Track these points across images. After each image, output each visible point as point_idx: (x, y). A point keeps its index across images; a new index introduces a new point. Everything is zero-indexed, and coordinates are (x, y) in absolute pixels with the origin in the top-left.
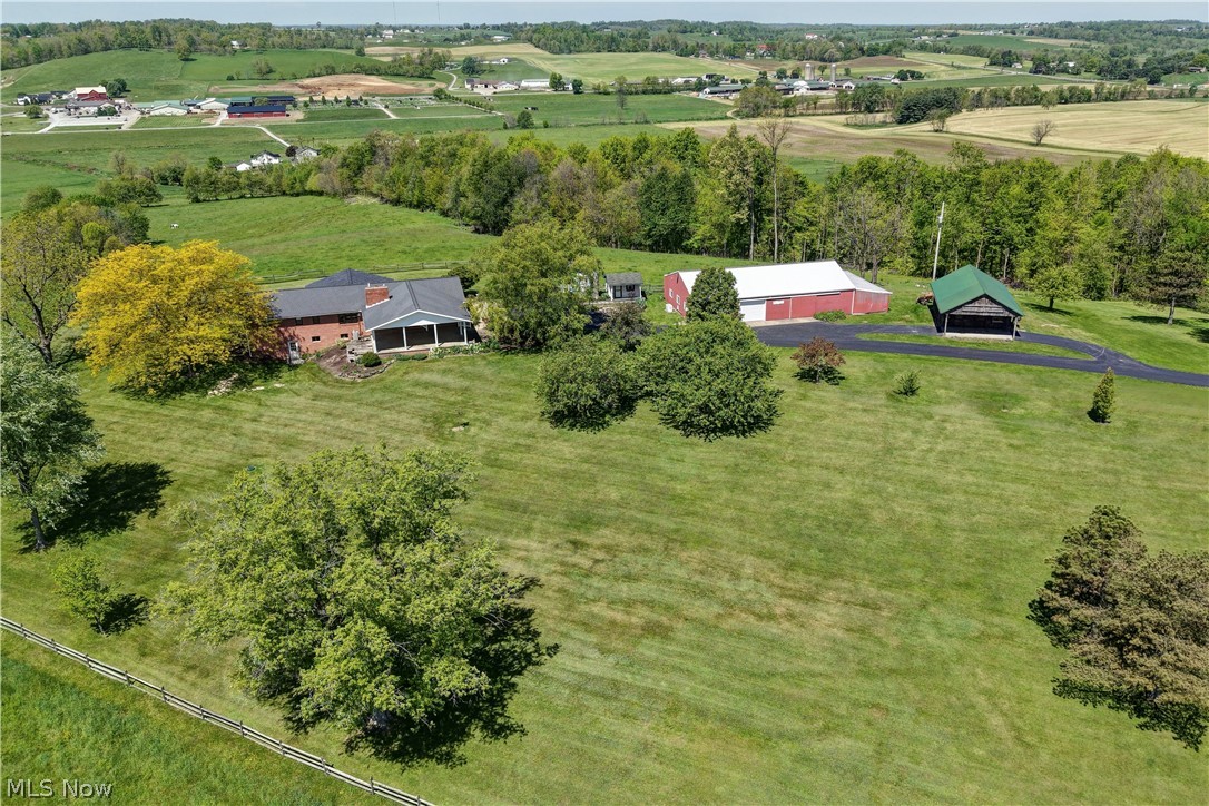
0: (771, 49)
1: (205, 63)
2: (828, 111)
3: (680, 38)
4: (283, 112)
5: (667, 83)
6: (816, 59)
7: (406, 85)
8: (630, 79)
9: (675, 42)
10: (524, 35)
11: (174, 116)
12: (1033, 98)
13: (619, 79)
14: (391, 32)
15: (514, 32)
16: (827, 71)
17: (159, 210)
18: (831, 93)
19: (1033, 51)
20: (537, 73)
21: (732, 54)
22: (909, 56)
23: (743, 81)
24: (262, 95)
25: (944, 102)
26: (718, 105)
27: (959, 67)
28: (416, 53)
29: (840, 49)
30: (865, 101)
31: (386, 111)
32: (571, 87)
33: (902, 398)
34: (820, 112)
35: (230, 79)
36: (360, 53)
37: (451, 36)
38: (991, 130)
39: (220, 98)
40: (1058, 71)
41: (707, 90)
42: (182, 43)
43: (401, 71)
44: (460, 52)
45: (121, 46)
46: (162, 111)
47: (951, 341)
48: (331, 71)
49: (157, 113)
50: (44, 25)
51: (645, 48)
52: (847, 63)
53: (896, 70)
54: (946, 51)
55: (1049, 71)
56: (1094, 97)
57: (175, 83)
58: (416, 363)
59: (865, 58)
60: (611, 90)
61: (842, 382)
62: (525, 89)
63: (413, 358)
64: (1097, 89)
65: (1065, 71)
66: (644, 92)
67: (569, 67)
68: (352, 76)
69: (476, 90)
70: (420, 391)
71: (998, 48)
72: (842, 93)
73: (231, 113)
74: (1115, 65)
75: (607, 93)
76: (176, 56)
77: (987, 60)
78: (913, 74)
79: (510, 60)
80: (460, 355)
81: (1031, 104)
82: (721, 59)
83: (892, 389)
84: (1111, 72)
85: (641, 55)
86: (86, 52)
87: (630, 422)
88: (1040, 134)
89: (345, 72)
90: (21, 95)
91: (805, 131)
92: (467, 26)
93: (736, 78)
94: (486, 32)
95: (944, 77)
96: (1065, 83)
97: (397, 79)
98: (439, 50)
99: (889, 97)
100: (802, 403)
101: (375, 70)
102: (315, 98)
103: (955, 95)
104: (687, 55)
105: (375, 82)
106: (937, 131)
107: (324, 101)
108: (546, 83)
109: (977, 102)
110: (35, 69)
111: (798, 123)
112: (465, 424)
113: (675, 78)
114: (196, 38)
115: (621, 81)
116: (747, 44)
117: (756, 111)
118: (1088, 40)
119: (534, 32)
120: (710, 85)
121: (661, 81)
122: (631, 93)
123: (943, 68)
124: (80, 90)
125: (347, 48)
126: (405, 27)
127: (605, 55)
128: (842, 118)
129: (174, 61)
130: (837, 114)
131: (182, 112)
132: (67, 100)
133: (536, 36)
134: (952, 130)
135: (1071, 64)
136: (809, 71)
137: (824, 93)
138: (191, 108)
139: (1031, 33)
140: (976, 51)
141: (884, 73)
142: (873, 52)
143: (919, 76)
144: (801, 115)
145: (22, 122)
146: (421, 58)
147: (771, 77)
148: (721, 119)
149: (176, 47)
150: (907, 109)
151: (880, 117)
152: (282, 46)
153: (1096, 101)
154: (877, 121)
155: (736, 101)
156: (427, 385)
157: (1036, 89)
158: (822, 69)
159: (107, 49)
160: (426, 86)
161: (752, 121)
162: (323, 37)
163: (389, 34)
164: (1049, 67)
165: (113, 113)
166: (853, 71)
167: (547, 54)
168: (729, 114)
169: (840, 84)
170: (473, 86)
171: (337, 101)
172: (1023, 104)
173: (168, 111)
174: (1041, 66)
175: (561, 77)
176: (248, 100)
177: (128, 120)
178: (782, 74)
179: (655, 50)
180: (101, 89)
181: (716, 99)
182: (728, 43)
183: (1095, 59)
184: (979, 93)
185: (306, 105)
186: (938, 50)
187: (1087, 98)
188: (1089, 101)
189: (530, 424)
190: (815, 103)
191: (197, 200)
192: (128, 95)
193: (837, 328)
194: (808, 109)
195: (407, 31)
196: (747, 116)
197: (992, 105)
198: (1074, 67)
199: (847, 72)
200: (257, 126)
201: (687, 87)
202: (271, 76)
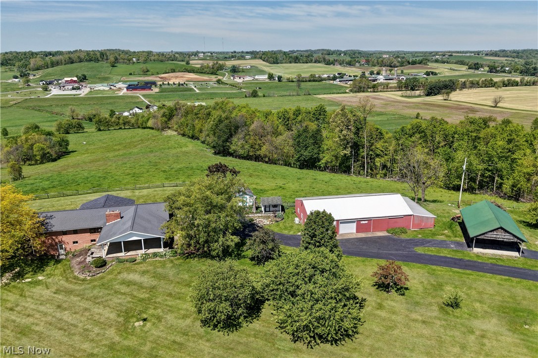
0: (368, 62)
1: (121, 67)
2: (393, 90)
3: (327, 57)
4: (150, 88)
5: (320, 77)
6: (388, 66)
7: (205, 77)
8: (303, 75)
9: (324, 59)
10: (258, 56)
11: (104, 90)
12: (490, 84)
13: (298, 75)
14: (203, 54)
15: (254, 55)
16: (393, 72)
17: (82, 134)
18: (395, 81)
19: (488, 63)
20: (262, 72)
21: (350, 64)
22: (431, 65)
23: (354, 76)
24: (142, 81)
25: (448, 87)
26: (342, 87)
27: (454, 70)
28: (211, 63)
29: (399, 62)
30: (411, 85)
31: (195, 89)
32: (277, 79)
33: (450, 309)
34: (389, 90)
35: (131, 74)
36: (188, 63)
37: (227, 56)
38: (471, 99)
39: (124, 82)
40: (501, 72)
41: (338, 80)
42: (112, 59)
43: (204, 71)
44: (230, 63)
45: (87, 61)
46: (99, 88)
47: (478, 256)
48: (173, 71)
49: (97, 89)
50: (58, 52)
51: (311, 62)
52: (402, 68)
53: (425, 71)
54: (448, 63)
55: (497, 72)
56: (520, 84)
57: (107, 76)
58: (128, 265)
59: (410, 65)
60: (294, 80)
61: (407, 292)
62: (257, 80)
63: (127, 261)
64: (521, 80)
65: (504, 72)
66: (310, 81)
67: (278, 70)
68: (182, 73)
69: (235, 80)
70: (124, 289)
71: (472, 61)
72: (400, 82)
73: (128, 88)
74: (528, 69)
75: (293, 81)
76: (109, 65)
77: (467, 67)
78: (432, 73)
79: (251, 67)
80: (158, 259)
81: (490, 87)
82: (344, 66)
83: (442, 301)
84: (526, 72)
85: (309, 64)
86: (72, 63)
87: (256, 325)
88: (496, 102)
89: (179, 71)
90: (42, 81)
91: (382, 99)
92: (235, 52)
93: (351, 75)
94: (243, 54)
95: (447, 74)
96: (506, 77)
97: (201, 74)
98: (221, 62)
99: (422, 83)
100: (378, 312)
101: (192, 71)
102: (165, 83)
103: (453, 83)
104: (329, 64)
105: (192, 76)
106: (445, 100)
107: (169, 84)
108: (266, 77)
109: (464, 86)
110: (50, 70)
111: (379, 95)
112: (145, 320)
113: (323, 74)
114: (118, 57)
115: (299, 76)
116: (357, 59)
117: (360, 90)
118: (514, 58)
119: (263, 55)
120: (339, 78)
121: (317, 76)
122: (304, 81)
123: (446, 70)
124: (66, 79)
125: (183, 61)
126: (209, 52)
127: (293, 65)
128: (400, 93)
129: (108, 67)
130: (397, 91)
131: (107, 89)
132: (61, 83)
133: (263, 56)
134: (452, 100)
135: (507, 69)
136: (384, 72)
137: (391, 81)
138: (112, 87)
139: (487, 55)
140: (462, 63)
141: (419, 72)
142: (414, 63)
143: (436, 74)
144: (381, 91)
145: (40, 92)
146: (213, 66)
147: (367, 74)
148: (344, 93)
149: (109, 61)
150: (430, 89)
151: (417, 93)
152: (154, 61)
153: (521, 85)
154: (416, 95)
155: (350, 85)
156: (129, 283)
157: (491, 80)
158: (391, 71)
159: (80, 62)
160: (214, 78)
161: (357, 94)
162: (172, 57)
163: (201, 55)
164: (496, 70)
165: (78, 88)
166: (405, 71)
167: (268, 64)
168: (347, 91)
169: (399, 77)
170: (234, 78)
171: (174, 84)
172: (485, 87)
173: (102, 88)
174: (493, 69)
175: (272, 74)
176: (136, 83)
177: (84, 92)
178: (372, 73)
179: (315, 62)
180: (75, 79)
181: (342, 84)
182: (348, 59)
183: (519, 67)
184: (464, 82)
185: (161, 85)
186: (444, 62)
187: (516, 84)
188: (517, 85)
189: (188, 321)
190: (387, 86)
191: (100, 130)
192: (87, 81)
193: (402, 241)
194: (384, 89)
195: (209, 54)
196: (356, 92)
197: (471, 87)
198: (508, 70)
199: (402, 72)
200: (138, 95)
201: (329, 78)
202: (148, 73)
